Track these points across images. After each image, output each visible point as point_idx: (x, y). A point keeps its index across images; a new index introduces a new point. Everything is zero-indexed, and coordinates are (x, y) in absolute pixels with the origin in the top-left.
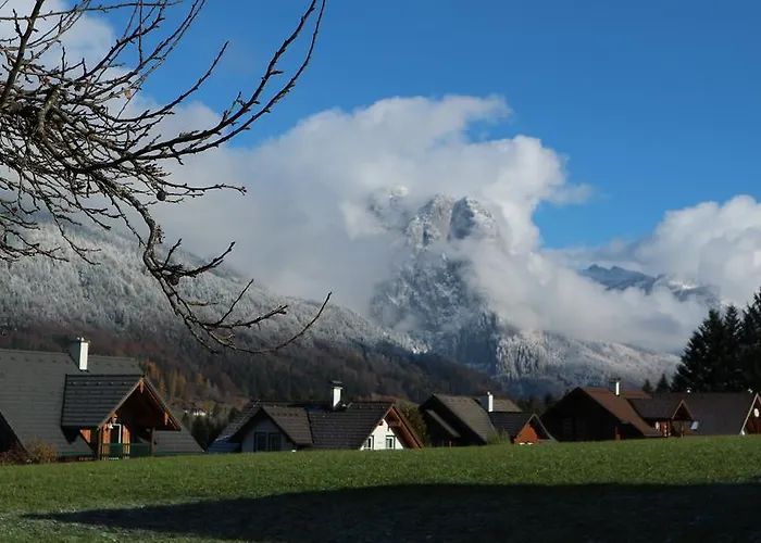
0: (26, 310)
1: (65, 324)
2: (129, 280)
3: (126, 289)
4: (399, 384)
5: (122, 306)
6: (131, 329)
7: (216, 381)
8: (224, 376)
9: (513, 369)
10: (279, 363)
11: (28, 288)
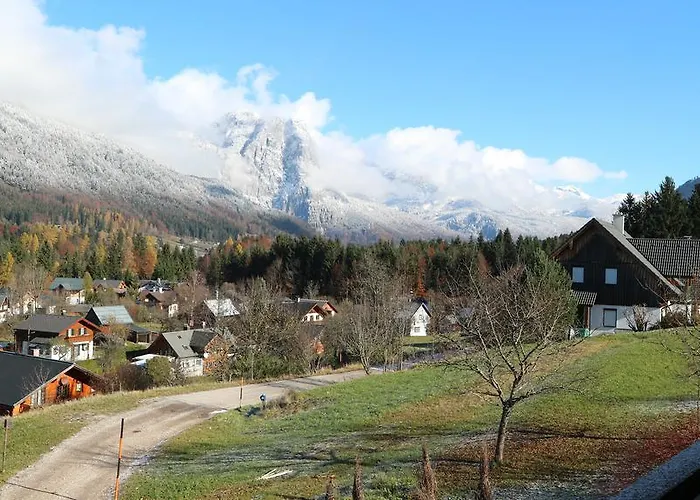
0: (37, 180)
1: (61, 188)
2: (98, 164)
3: (96, 169)
4: (260, 228)
5: (95, 179)
6: (102, 193)
7: (156, 225)
8: (159, 221)
9: (318, 219)
10: (190, 214)
11: (37, 167)
